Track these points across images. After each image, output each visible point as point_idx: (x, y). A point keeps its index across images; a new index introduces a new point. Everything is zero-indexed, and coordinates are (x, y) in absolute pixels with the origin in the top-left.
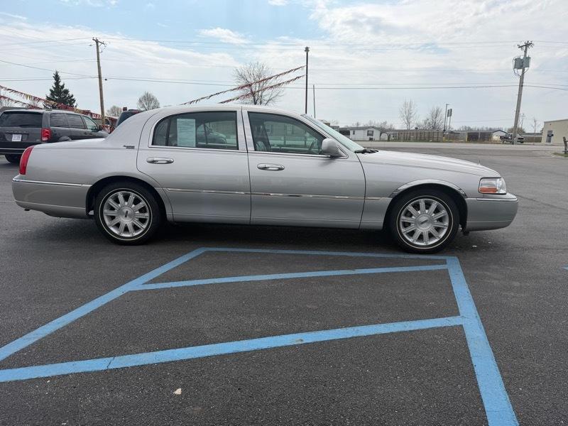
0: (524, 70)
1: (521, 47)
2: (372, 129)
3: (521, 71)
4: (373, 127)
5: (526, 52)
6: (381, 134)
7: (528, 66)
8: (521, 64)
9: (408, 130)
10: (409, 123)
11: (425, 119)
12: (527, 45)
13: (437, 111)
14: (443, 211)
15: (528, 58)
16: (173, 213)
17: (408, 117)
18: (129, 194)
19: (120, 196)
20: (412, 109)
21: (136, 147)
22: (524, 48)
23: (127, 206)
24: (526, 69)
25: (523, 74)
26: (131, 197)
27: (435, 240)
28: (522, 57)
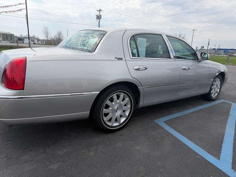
0: (99, 20)
1: (98, 11)
2: (33, 39)
3: (98, 20)
4: (34, 38)
5: (100, 13)
6: (38, 41)
7: (101, 19)
8: (99, 17)
9: (48, 40)
10: (47, 37)
11: (55, 35)
12: (100, 10)
13: (60, 32)
14: (220, 82)
15: (101, 16)
16: (143, 102)
17: (47, 34)
18: (120, 94)
19: (115, 97)
20: (48, 30)
21: (124, 59)
22: (99, 11)
23: (119, 103)
24: (100, 20)
25: (99, 21)
26: (122, 95)
27: (216, 94)
28: (99, 15)
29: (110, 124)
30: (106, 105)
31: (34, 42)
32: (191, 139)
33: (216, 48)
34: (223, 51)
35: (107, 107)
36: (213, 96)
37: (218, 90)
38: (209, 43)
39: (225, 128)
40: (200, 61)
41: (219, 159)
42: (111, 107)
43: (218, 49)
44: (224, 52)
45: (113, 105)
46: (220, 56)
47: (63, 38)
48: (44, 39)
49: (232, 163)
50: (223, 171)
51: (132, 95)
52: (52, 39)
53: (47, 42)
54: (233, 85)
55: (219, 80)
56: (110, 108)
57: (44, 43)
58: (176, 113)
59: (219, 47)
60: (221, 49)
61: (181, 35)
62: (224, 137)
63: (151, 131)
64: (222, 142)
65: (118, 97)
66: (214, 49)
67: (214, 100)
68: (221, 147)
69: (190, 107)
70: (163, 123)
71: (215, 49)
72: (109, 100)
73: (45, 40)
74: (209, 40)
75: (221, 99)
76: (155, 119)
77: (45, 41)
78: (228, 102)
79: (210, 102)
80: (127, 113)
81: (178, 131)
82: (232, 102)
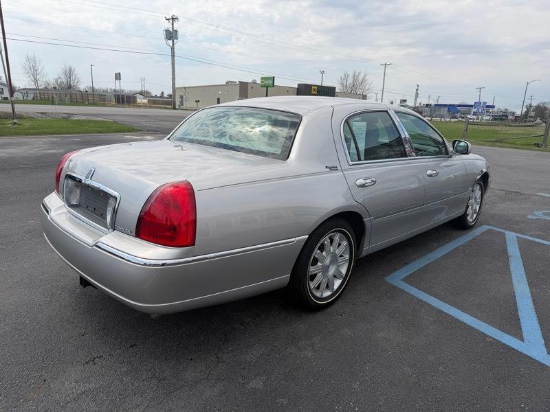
0: (173, 41)
1: (168, 20)
3: (170, 42)
5: (173, 25)
7: (177, 39)
8: (171, 35)
9: (37, 89)
10: (36, 81)
11: (56, 77)
12: (173, 19)
13: (70, 70)
14: (480, 192)
15: (176, 31)
16: (369, 247)
17: (34, 74)
18: (334, 236)
19: (327, 242)
20: (38, 65)
21: (339, 168)
22: (171, 20)
23: (331, 253)
24: (175, 41)
25: (171, 45)
26: (337, 238)
27: (475, 216)
28: (171, 29)
29: (318, 294)
30: (314, 257)
31: (3, 96)
32: (464, 310)
33: (433, 103)
34: (446, 109)
35: (316, 261)
36: (470, 219)
37: (478, 207)
38: (417, 94)
39: (511, 283)
40: (450, 157)
41: (522, 340)
42: (322, 262)
43: (436, 105)
44: (449, 111)
45: (324, 257)
46: (443, 122)
47: (77, 83)
48: (27, 87)
49: (545, 344)
50: (537, 359)
51: (354, 234)
52: (49, 87)
53: (38, 95)
54: (493, 192)
55: (478, 187)
56: (319, 264)
57: (30, 97)
58: (414, 260)
59: (437, 100)
60: (441, 105)
61: (357, 74)
62: (515, 300)
63: (389, 301)
64: (517, 310)
65: (332, 240)
66: (427, 105)
67: (471, 227)
68: (518, 320)
69: (435, 245)
70: (401, 282)
71: (431, 105)
72: (319, 249)
73: (30, 89)
74: (418, 86)
75: (482, 225)
76: (385, 276)
77: (32, 92)
78: (495, 229)
79: (464, 232)
80: (344, 270)
81: (436, 296)
82: (506, 229)
